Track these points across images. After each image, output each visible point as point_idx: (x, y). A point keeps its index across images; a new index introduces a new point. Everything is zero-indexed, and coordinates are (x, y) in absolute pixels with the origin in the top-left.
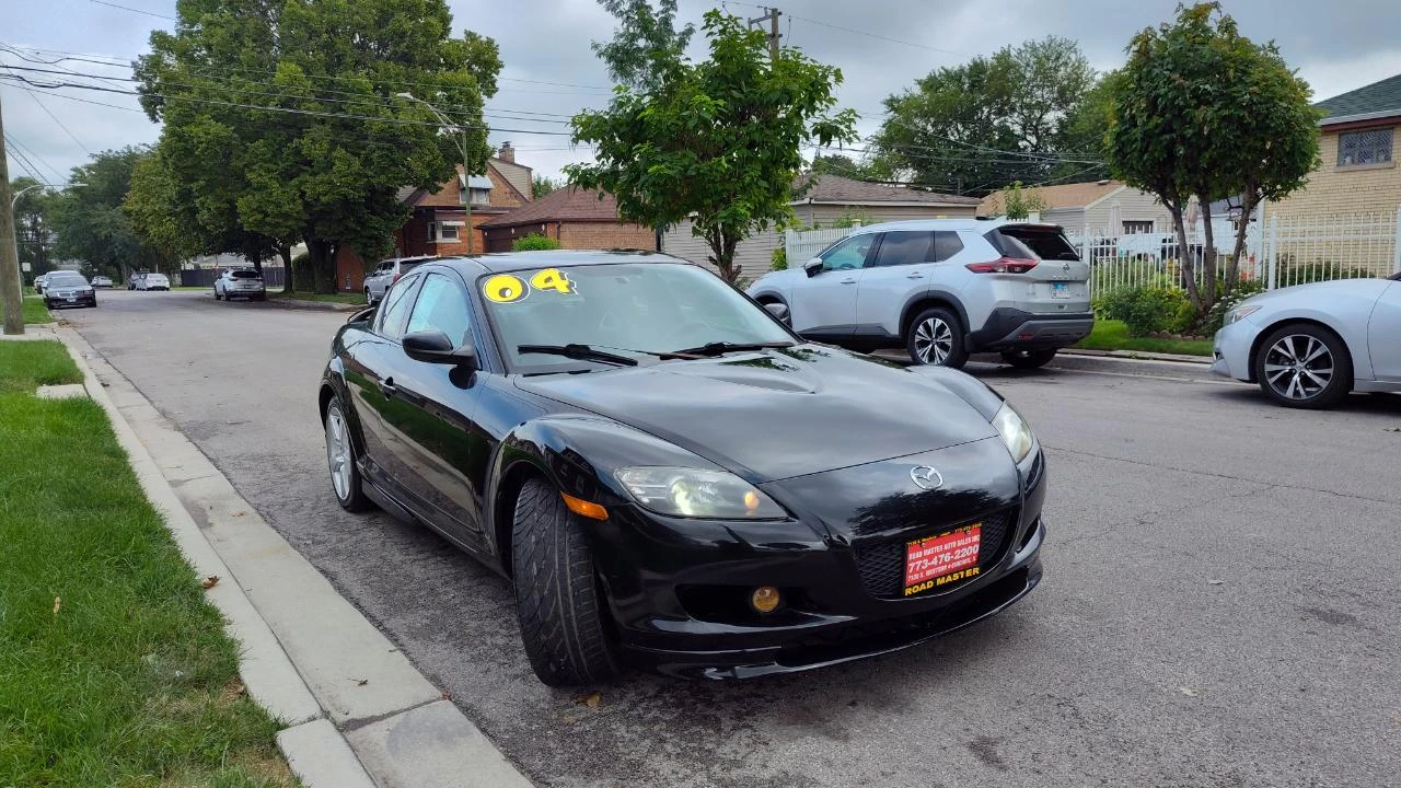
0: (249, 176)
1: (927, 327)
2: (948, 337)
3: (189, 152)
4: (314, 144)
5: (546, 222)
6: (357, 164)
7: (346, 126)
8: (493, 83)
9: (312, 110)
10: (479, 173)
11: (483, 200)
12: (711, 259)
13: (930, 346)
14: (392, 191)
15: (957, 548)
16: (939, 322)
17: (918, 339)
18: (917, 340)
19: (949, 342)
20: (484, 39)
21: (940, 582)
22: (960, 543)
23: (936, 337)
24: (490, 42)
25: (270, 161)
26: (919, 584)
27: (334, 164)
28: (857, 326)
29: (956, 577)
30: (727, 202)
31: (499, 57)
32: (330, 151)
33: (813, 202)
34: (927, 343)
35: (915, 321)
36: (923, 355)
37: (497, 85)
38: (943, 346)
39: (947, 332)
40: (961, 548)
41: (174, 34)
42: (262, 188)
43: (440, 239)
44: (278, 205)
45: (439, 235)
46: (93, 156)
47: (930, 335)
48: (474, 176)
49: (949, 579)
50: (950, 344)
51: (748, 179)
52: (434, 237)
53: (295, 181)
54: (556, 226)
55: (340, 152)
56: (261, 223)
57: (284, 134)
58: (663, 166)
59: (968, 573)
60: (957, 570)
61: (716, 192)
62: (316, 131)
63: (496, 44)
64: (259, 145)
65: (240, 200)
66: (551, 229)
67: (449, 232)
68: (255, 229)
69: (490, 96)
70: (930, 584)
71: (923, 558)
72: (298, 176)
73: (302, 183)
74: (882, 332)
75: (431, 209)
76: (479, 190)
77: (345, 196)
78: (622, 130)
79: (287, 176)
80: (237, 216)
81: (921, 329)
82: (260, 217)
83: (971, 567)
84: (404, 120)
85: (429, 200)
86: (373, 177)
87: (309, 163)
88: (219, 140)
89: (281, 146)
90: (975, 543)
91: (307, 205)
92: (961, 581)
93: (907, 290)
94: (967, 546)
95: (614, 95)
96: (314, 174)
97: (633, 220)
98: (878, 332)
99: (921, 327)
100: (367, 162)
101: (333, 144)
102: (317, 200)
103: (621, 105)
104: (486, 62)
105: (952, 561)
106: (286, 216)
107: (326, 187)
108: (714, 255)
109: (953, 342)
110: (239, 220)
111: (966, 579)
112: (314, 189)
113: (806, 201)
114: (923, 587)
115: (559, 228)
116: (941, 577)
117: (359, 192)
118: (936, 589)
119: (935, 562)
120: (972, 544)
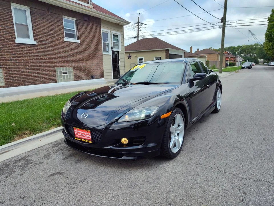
15: (85, 134)
49: (85, 141)
59: (89, 142)
71: (78, 132)
83: (90, 140)
94: (88, 135)
114: (79, 139)
116: (83, 139)
119: (81, 134)
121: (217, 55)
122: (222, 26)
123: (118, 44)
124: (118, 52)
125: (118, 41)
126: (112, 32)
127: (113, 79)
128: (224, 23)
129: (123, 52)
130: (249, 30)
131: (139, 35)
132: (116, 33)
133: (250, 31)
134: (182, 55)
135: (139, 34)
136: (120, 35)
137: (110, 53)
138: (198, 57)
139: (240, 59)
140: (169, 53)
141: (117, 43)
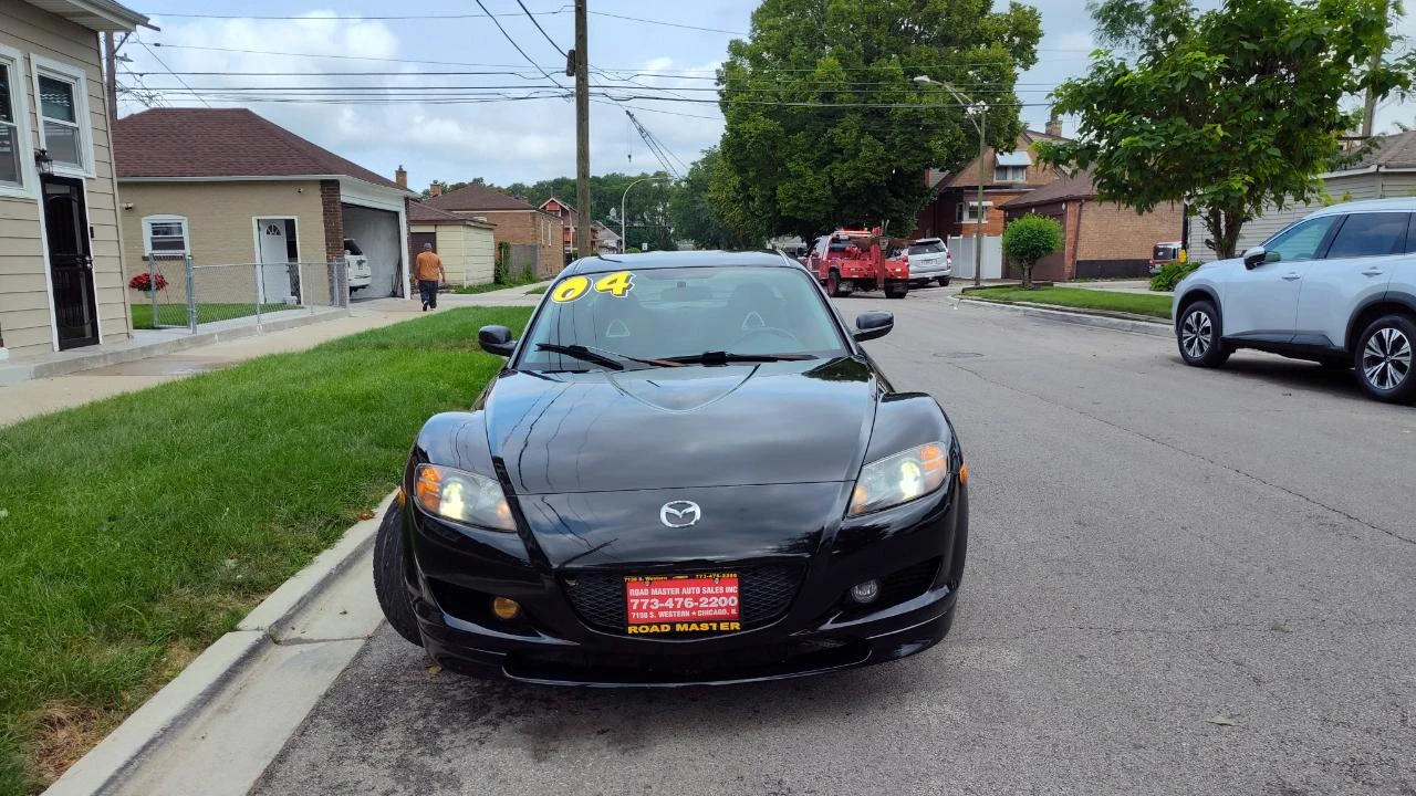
0: (789, 165)
1: (1380, 339)
2: (1407, 354)
3: (742, 146)
4: (842, 134)
5: (1067, 200)
6: (881, 150)
7: (878, 113)
8: (1033, 54)
9: (846, 100)
10: (1006, 150)
11: (1020, 179)
12: (1208, 242)
13: (1383, 364)
14: (920, 175)
15: (702, 595)
16: (1397, 333)
17: (1367, 353)
18: (1365, 356)
19: (1407, 361)
20: (1027, 9)
21: (679, 628)
22: (710, 590)
23: (1392, 354)
24: (1033, 11)
25: (808, 150)
26: (650, 625)
27: (861, 151)
28: (1296, 333)
29: (704, 627)
30: (1224, 175)
31: (1040, 27)
32: (858, 138)
33: (1382, 170)
34: (1380, 360)
35: (1365, 333)
36: (1372, 376)
37: (1037, 55)
38: (1399, 366)
39: (1407, 347)
40: (709, 596)
41: (749, 42)
42: (799, 176)
43: (966, 220)
44: (811, 191)
45: (966, 215)
46: (703, 151)
47: (1383, 348)
48: (1001, 154)
49: (694, 627)
50: (1408, 365)
51: (1252, 147)
52: (961, 218)
53: (827, 169)
54: (1078, 204)
55: (868, 138)
56: (796, 208)
57: (822, 126)
58: (1138, 138)
59: (723, 626)
60: (708, 620)
61: (1211, 165)
62: (851, 120)
63: (1038, 12)
64: (800, 138)
65: (780, 188)
66: (1071, 209)
67: (974, 213)
68: (791, 214)
69: (1026, 68)
70: (666, 628)
71: (650, 597)
72: (830, 163)
73: (832, 170)
74: (1325, 342)
75: (960, 190)
76: (1017, 168)
77: (867, 180)
78: (1099, 99)
79: (822, 163)
80: (776, 202)
81: (1373, 341)
82: (794, 202)
83: (729, 619)
84: (928, 103)
85: (961, 181)
86: (895, 161)
87: (840, 151)
88: (765, 135)
89: (818, 137)
90: (732, 594)
91: (836, 191)
92: (710, 632)
93: (1360, 289)
94: (719, 596)
95: (1092, 60)
96: (844, 161)
97: (1112, 198)
98: (1319, 341)
99: (1373, 339)
100: (892, 147)
101: (862, 132)
102: (844, 185)
103: (1100, 70)
104: (1025, 33)
105: (696, 609)
106: (817, 201)
107: (852, 174)
108: (1211, 237)
109: (1412, 363)
110: (778, 207)
111: (719, 632)
112: (841, 176)
113: (1373, 169)
114: (655, 629)
115: (1081, 206)
116: (682, 623)
117: (881, 176)
118: (673, 634)
119: (670, 603)
120: (728, 595)
121: (534, 218)
122: (574, 90)
123: (70, 134)
124: (76, 184)
125: (74, 121)
126: (36, 59)
127: (57, 348)
128: (583, 79)
129: (107, 186)
130: (628, 112)
131: (118, 86)
132: (60, 69)
133: (631, 116)
134: (397, 214)
135: (117, 77)
136: (83, 82)
137: (32, 188)
138: (465, 225)
139: (609, 237)
140: (343, 199)
141: (65, 127)
